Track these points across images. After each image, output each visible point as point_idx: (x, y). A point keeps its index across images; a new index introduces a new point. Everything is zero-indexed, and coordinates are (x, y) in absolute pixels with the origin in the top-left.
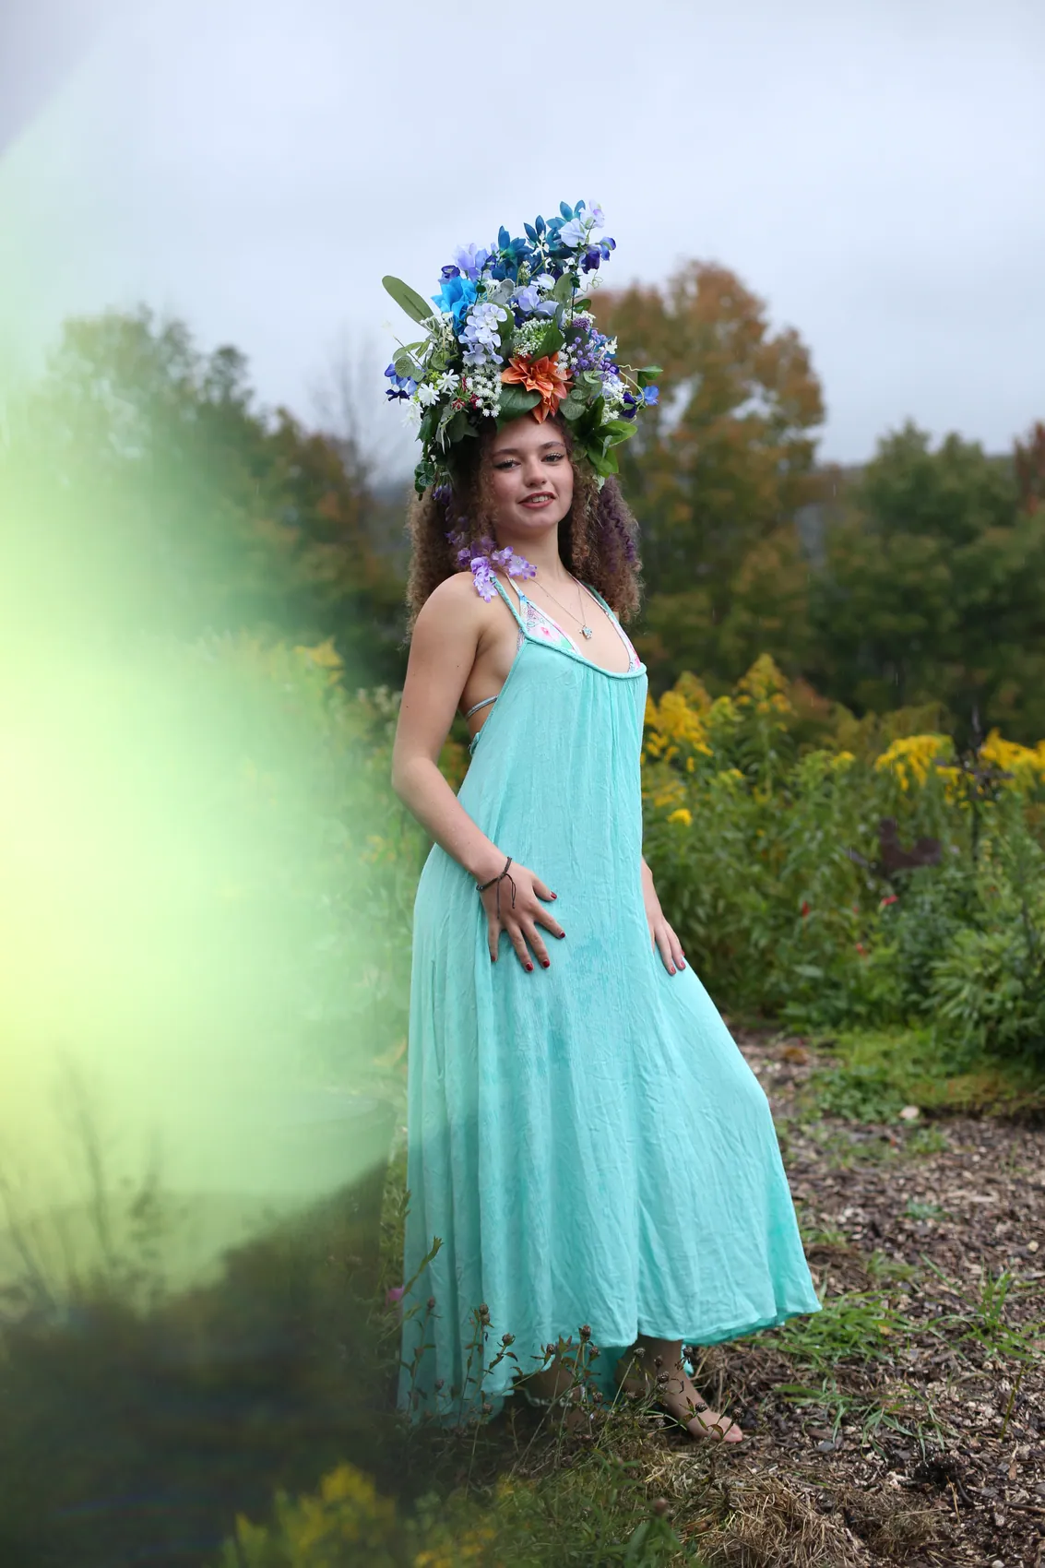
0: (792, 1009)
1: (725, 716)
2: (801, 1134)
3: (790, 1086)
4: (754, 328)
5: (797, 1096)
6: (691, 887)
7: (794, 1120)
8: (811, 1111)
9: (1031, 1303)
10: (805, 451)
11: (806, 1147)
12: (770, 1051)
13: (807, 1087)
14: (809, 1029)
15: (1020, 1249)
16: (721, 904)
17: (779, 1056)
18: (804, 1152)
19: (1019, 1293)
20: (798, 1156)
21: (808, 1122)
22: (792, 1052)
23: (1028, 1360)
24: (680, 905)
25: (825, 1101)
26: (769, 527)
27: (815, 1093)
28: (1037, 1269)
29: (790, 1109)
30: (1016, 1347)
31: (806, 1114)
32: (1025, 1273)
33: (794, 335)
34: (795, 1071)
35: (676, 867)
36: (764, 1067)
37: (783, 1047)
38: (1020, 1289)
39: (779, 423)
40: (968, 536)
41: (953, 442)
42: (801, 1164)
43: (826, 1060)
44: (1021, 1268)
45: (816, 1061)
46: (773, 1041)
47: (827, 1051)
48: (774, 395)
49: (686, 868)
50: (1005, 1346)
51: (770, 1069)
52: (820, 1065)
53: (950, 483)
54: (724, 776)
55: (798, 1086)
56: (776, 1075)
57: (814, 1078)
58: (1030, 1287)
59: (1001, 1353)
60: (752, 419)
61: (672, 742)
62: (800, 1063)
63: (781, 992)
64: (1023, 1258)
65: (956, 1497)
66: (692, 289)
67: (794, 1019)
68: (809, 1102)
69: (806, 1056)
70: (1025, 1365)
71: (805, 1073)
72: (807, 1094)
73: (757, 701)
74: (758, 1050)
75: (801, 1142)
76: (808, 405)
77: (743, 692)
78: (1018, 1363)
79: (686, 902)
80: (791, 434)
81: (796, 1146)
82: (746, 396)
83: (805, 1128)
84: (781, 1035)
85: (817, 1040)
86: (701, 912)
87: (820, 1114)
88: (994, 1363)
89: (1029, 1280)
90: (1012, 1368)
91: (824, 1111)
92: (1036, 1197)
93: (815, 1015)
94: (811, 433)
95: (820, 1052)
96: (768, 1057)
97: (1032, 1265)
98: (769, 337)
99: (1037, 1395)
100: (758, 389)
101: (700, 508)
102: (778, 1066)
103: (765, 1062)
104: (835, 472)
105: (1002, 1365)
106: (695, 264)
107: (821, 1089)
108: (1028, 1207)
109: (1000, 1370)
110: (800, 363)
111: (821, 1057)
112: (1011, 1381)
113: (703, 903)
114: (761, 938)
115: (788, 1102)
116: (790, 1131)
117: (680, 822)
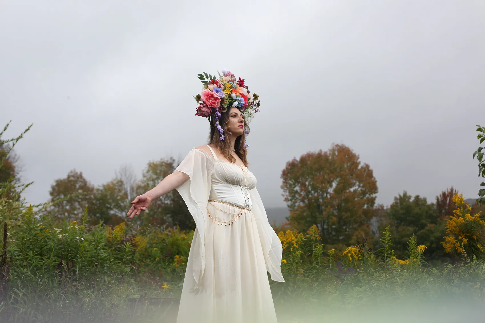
4: (356, 164)
10: (372, 201)
26: (361, 224)
33: (367, 166)
39: (364, 193)
40: (423, 226)
41: (417, 197)
48: (362, 184)
53: (417, 210)
54: (297, 253)
60: (355, 192)
66: (337, 153)
73: (311, 236)
76: (373, 187)
77: (307, 234)
80: (368, 196)
82: (354, 185)
94: (374, 195)
98: (360, 167)
100: (357, 183)
101: (340, 218)
106: (337, 145)
110: (370, 174)
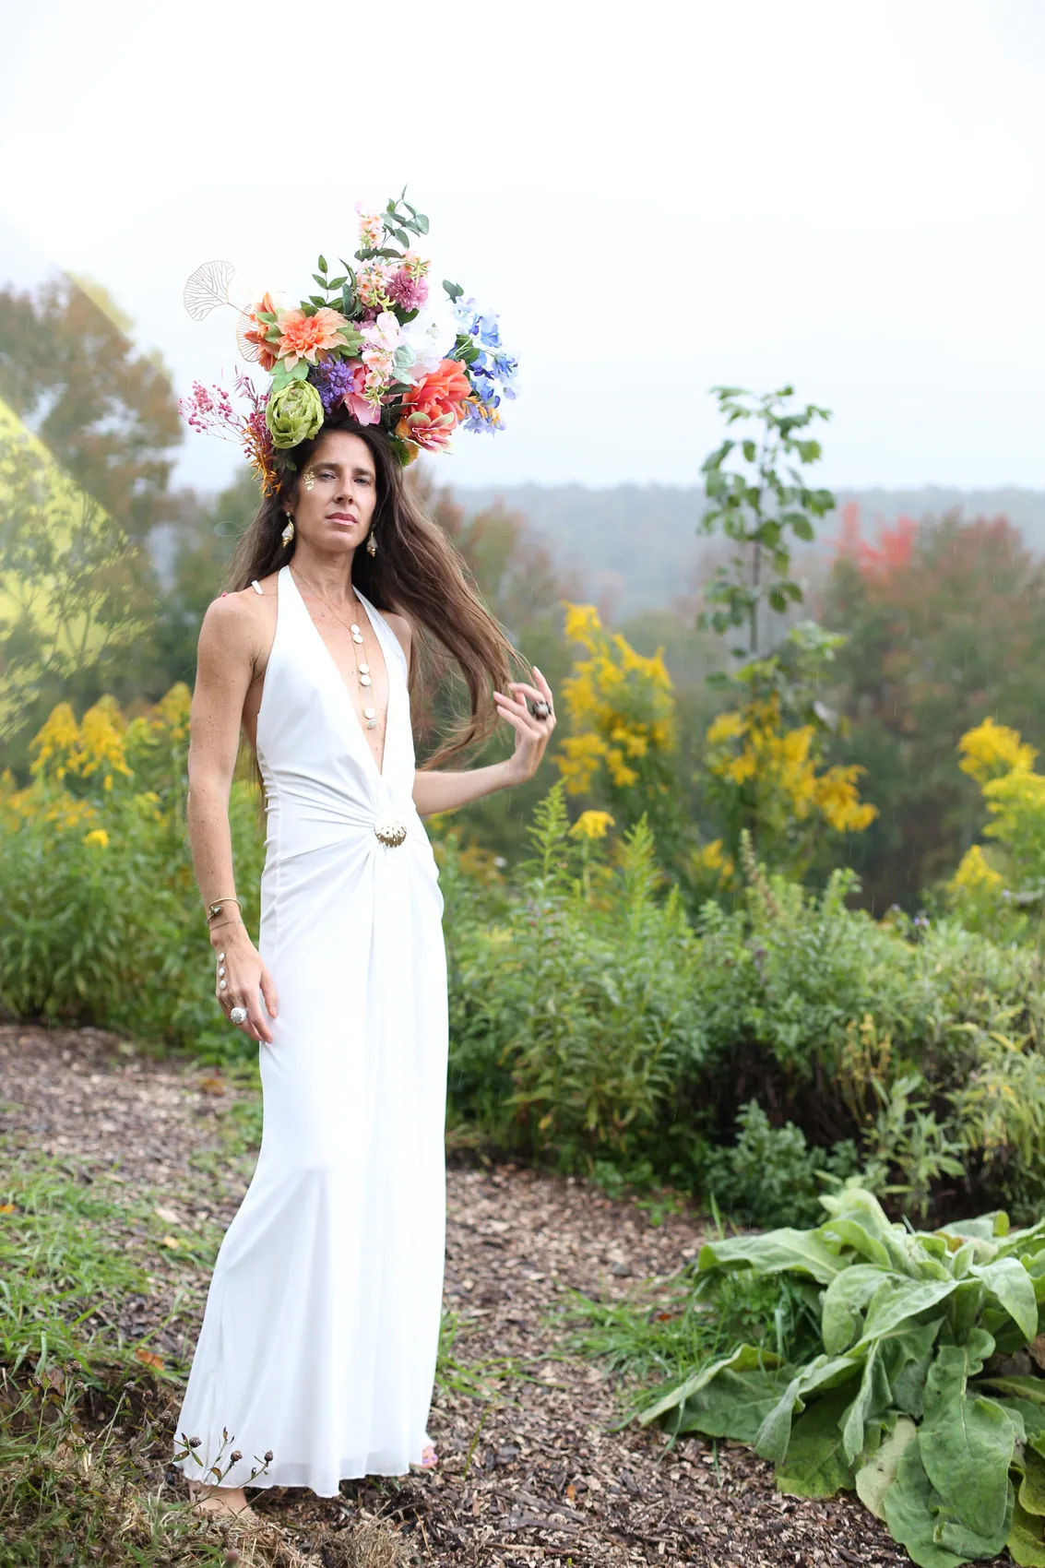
0: (207, 1039)
1: (141, 738)
2: (228, 1167)
3: (211, 1118)
4: (118, 345)
5: (219, 1129)
6: (103, 912)
7: (221, 1152)
8: (235, 1144)
9: (474, 1341)
10: (161, 473)
11: (235, 1180)
12: (187, 1081)
13: (229, 1120)
14: (224, 1060)
15: (457, 1287)
16: (133, 929)
17: (196, 1087)
18: (233, 1186)
19: (461, 1332)
20: (229, 1190)
21: (234, 1155)
22: (211, 1083)
23: (478, 1397)
24: (92, 928)
25: (248, 1134)
27: (238, 1125)
28: (477, 1307)
29: (214, 1140)
30: (466, 1385)
31: (231, 1147)
32: (464, 1312)
34: (214, 1103)
35: (89, 891)
36: (183, 1098)
37: (200, 1078)
38: (461, 1327)
39: (139, 442)
42: (233, 1197)
43: (243, 1093)
44: (460, 1306)
45: (234, 1093)
46: (187, 1070)
47: (244, 1083)
48: (134, 414)
49: (101, 890)
50: (455, 1384)
51: (188, 1100)
52: (239, 1097)
54: (139, 799)
55: (219, 1118)
56: (197, 1106)
57: (236, 1110)
58: (470, 1326)
59: (453, 1391)
60: (111, 436)
61: (91, 758)
62: (218, 1095)
63: (195, 1022)
64: (462, 1297)
65: (426, 1535)
66: (63, 300)
67: (207, 1050)
68: (232, 1135)
69: (225, 1088)
70: (477, 1403)
71: (225, 1106)
72: (230, 1127)
73: (171, 728)
74: (174, 1080)
75: (229, 1176)
76: (167, 426)
77: (160, 718)
78: (469, 1401)
79: (98, 926)
80: (148, 455)
81: (226, 1180)
82: (107, 410)
83: (232, 1161)
84: (195, 1064)
85: (233, 1072)
86: (113, 938)
87: (244, 1147)
88: (447, 1400)
89: (469, 1318)
90: (464, 1405)
91: (248, 1144)
92: (466, 1236)
93: (229, 1046)
94: (169, 454)
95: (238, 1084)
96: (185, 1087)
97: (471, 1303)
98: (132, 357)
99: (491, 1433)
100: (119, 406)
102: (197, 1097)
103: (184, 1092)
104: (189, 496)
105: (456, 1403)
106: (66, 276)
107: (244, 1122)
108: (458, 1245)
109: (453, 1408)
110: (163, 384)
111: (239, 1089)
112: (465, 1418)
113: (115, 927)
114: (172, 965)
115: (211, 1134)
116: (218, 1163)
117: (98, 843)
